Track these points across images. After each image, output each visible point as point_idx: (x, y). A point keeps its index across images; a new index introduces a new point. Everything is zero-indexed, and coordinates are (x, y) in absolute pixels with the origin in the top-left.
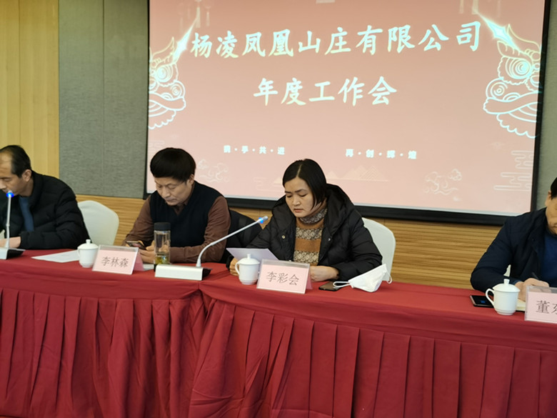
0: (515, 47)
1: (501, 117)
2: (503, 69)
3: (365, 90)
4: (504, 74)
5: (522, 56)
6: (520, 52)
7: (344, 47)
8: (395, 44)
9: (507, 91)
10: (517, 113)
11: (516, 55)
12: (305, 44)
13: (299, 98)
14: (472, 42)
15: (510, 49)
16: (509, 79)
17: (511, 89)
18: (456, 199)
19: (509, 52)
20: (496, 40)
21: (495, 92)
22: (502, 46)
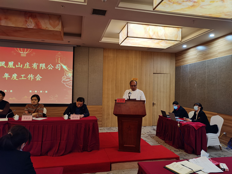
0: (68, 70)
1: (65, 84)
2: (65, 74)
3: (34, 77)
4: (66, 75)
5: (69, 72)
6: (69, 71)
7: (28, 67)
8: (41, 67)
9: (66, 79)
10: (69, 83)
11: (68, 72)
12: (18, 65)
13: (16, 78)
14: (59, 68)
15: (67, 70)
16: (66, 76)
17: (67, 78)
18: (56, 101)
19: (66, 71)
20: (64, 69)
21: (64, 79)
22: (65, 69)
